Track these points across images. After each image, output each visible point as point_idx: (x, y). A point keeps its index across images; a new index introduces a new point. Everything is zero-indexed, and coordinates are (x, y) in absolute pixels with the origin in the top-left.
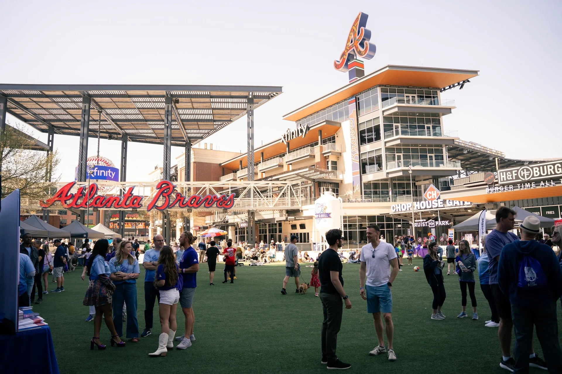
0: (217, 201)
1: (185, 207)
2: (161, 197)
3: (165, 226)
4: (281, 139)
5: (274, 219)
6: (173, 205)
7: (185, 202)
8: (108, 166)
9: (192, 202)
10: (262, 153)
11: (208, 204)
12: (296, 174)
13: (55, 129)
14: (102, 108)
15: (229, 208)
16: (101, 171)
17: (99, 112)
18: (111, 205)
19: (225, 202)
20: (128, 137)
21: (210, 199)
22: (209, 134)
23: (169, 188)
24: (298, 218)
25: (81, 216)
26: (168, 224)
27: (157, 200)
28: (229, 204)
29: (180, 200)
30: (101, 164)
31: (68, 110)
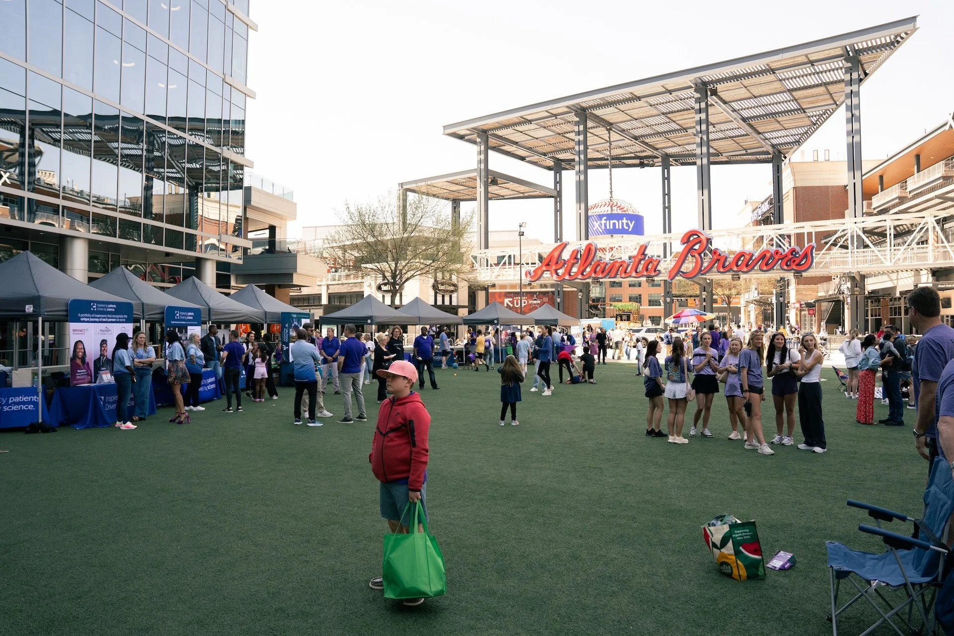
0: (782, 259)
1: (728, 271)
2: (690, 257)
3: (704, 304)
4: (946, 124)
5: (894, 288)
6: (709, 269)
7: (727, 263)
8: (624, 213)
9: (740, 263)
10: (918, 157)
11: (767, 264)
12: (937, 197)
13: (563, 163)
14: (611, 124)
15: (805, 271)
16: (612, 222)
17: (607, 130)
18: (617, 274)
19: (794, 261)
20: (671, 159)
21: (768, 255)
22: (807, 134)
23: (700, 242)
24: (950, 286)
25: (584, 290)
26: (708, 300)
27: (683, 262)
28: (803, 262)
29: (718, 260)
30: (616, 211)
31: (567, 135)
